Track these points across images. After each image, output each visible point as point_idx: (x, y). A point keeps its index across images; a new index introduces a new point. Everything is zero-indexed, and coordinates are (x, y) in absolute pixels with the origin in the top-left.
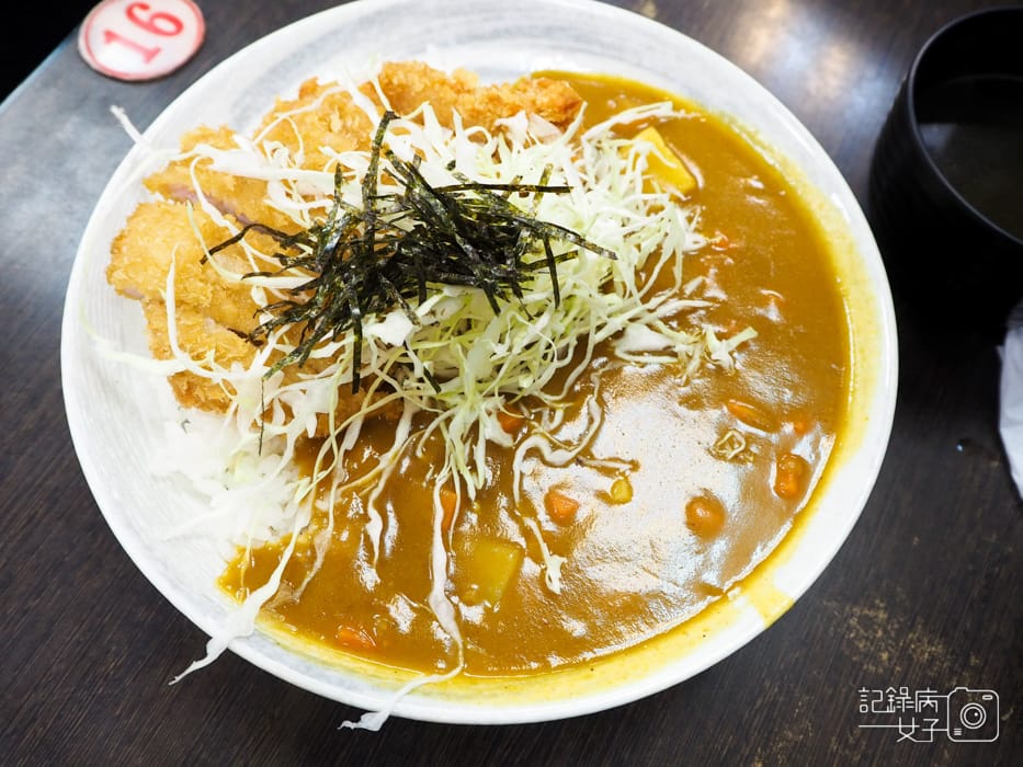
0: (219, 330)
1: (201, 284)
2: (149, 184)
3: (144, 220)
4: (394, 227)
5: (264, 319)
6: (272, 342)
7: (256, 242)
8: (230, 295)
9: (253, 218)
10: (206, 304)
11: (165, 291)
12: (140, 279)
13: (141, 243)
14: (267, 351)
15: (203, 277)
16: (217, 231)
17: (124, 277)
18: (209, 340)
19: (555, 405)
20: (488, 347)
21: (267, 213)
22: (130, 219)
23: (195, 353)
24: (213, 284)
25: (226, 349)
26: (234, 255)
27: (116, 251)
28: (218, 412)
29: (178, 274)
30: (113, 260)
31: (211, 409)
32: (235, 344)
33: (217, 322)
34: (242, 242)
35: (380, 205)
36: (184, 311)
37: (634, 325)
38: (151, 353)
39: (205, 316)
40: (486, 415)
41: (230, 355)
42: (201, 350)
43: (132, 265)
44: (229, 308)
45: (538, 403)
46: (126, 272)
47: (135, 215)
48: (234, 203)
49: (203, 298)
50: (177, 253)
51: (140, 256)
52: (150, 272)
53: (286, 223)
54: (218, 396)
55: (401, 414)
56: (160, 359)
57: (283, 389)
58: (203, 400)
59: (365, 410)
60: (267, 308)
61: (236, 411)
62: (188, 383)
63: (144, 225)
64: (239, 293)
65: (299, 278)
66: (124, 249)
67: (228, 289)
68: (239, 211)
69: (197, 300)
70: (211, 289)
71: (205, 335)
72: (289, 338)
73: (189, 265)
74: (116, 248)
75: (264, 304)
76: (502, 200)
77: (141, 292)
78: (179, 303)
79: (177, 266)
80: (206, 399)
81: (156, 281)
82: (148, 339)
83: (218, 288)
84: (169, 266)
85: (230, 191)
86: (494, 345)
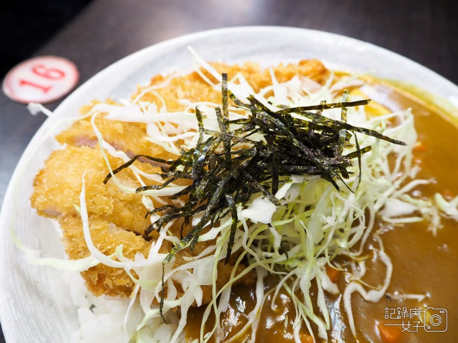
0: (119, 232)
1: (105, 198)
2: (60, 139)
3: (58, 160)
4: (248, 140)
5: (154, 219)
6: (162, 235)
7: (141, 167)
8: (126, 205)
9: (136, 152)
10: (110, 212)
11: (79, 206)
12: (58, 200)
13: (57, 174)
14: (160, 242)
15: (105, 193)
16: (113, 160)
17: (45, 199)
18: (114, 239)
19: (358, 259)
20: (321, 220)
21: (145, 147)
22: (46, 162)
23: (104, 250)
24: (113, 198)
25: (128, 245)
26: (126, 177)
27: (38, 183)
28: (122, 296)
29: (87, 193)
30: (35, 190)
31: (117, 294)
32: (133, 241)
33: (117, 226)
34: (131, 167)
35: (233, 128)
36: (94, 219)
37: (391, 199)
38: (66, 256)
39: (109, 222)
40: (321, 271)
41: (131, 249)
42: (109, 247)
43: (51, 190)
44: (126, 214)
45: (347, 259)
46: (46, 196)
47: (51, 158)
48: (123, 143)
49: (108, 208)
50: (86, 178)
51: (57, 183)
52: (65, 193)
53: (160, 152)
54: (124, 282)
55: (256, 279)
56: (76, 259)
57: (175, 270)
58: (111, 287)
59: (233, 280)
60: (155, 211)
61: (139, 293)
62: (99, 275)
63: (58, 163)
64: (133, 203)
65: (174, 189)
66: (44, 180)
67: (124, 201)
68: (127, 148)
69: (103, 210)
70: (112, 201)
71: (111, 235)
72: (172, 232)
73: (96, 185)
74: (37, 181)
75: (152, 209)
76: (318, 116)
77: (58, 210)
78: (90, 214)
79: (86, 186)
80: (114, 286)
81: (71, 199)
82: (65, 245)
83: (118, 200)
84: (81, 187)
85: (120, 134)
86: (324, 217)
